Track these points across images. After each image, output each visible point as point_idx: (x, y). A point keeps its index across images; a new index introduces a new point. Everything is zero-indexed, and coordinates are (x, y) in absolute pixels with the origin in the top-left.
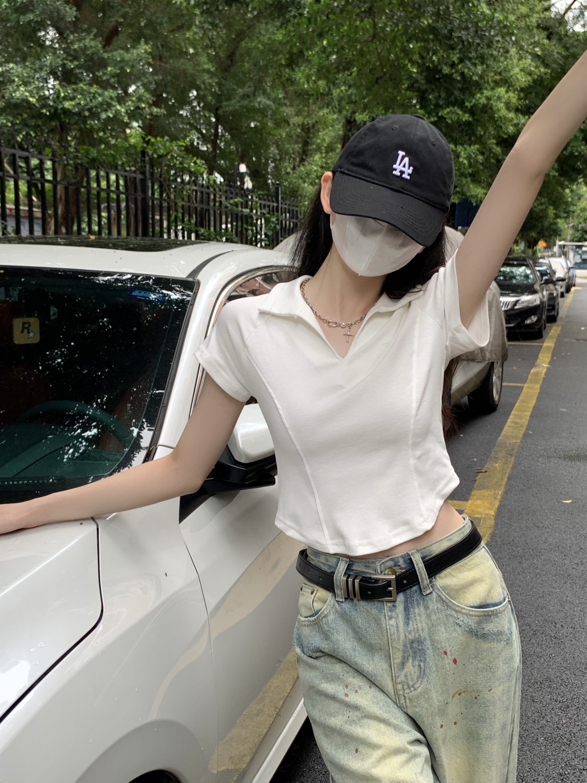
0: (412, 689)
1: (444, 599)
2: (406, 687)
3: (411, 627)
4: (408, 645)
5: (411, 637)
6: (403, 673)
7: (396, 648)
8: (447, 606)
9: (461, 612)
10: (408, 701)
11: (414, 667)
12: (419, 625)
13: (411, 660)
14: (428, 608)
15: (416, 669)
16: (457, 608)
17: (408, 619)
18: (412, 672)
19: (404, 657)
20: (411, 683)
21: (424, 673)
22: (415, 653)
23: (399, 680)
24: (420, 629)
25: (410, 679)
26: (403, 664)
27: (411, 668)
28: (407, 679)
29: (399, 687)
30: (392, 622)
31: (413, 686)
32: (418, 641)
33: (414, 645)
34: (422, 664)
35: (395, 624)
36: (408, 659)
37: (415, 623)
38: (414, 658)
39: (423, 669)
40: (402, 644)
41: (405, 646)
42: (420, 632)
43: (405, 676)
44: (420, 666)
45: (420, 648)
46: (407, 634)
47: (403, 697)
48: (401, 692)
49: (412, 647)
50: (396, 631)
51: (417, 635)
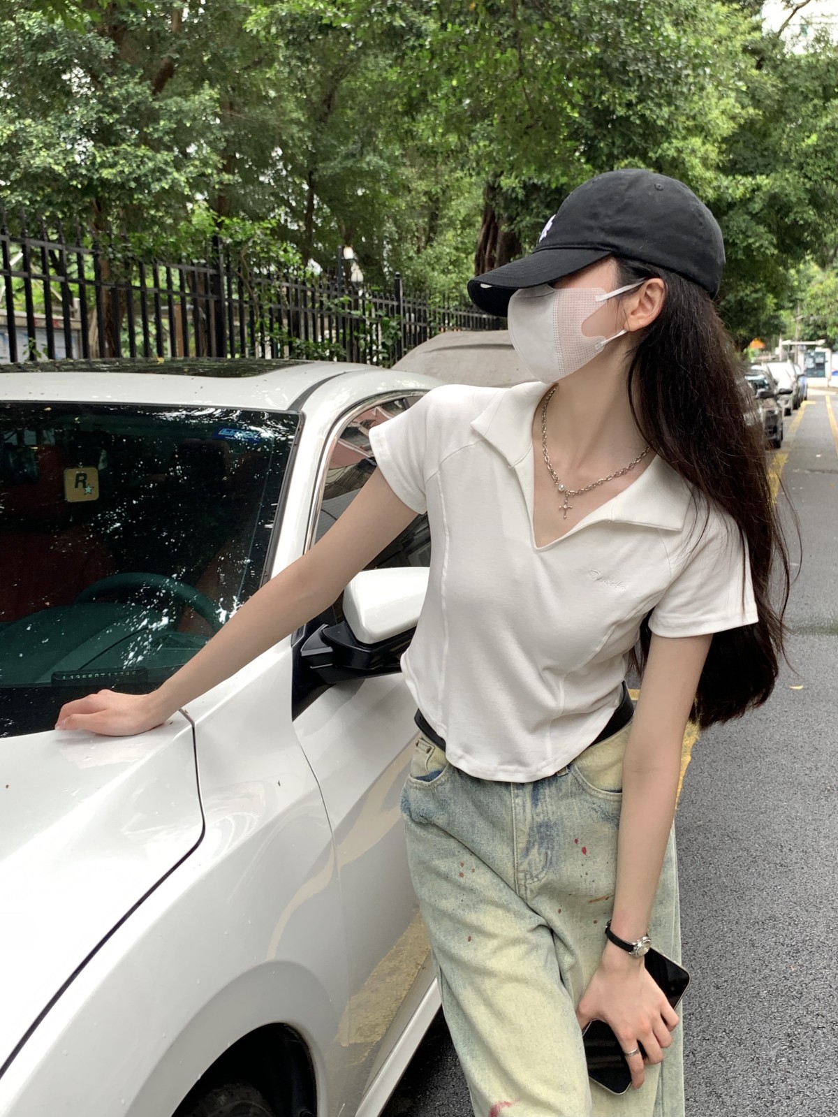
0: (536, 880)
1: (581, 782)
2: (528, 876)
3: (539, 809)
4: (535, 829)
5: (539, 819)
6: (527, 861)
7: (521, 830)
8: (583, 789)
9: (597, 797)
10: (528, 892)
11: (540, 854)
12: (549, 807)
13: (536, 847)
14: (561, 790)
15: (542, 857)
16: (593, 793)
17: (537, 800)
18: (538, 860)
19: (529, 842)
20: (535, 873)
21: (551, 863)
22: (542, 838)
23: (521, 868)
24: (550, 812)
25: (534, 868)
26: (527, 850)
27: (537, 855)
28: (531, 868)
29: (521, 875)
30: (519, 801)
31: (537, 877)
32: (547, 826)
33: (542, 830)
34: (549, 852)
35: (521, 803)
36: (534, 845)
37: (544, 805)
38: (541, 845)
39: (549, 858)
40: (528, 827)
41: (531, 829)
42: (550, 815)
43: (529, 864)
44: (546, 853)
45: (548, 833)
46: (535, 816)
47: (523, 888)
48: (523, 882)
49: (539, 832)
50: (522, 811)
51: (546, 819)
